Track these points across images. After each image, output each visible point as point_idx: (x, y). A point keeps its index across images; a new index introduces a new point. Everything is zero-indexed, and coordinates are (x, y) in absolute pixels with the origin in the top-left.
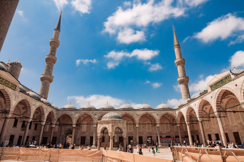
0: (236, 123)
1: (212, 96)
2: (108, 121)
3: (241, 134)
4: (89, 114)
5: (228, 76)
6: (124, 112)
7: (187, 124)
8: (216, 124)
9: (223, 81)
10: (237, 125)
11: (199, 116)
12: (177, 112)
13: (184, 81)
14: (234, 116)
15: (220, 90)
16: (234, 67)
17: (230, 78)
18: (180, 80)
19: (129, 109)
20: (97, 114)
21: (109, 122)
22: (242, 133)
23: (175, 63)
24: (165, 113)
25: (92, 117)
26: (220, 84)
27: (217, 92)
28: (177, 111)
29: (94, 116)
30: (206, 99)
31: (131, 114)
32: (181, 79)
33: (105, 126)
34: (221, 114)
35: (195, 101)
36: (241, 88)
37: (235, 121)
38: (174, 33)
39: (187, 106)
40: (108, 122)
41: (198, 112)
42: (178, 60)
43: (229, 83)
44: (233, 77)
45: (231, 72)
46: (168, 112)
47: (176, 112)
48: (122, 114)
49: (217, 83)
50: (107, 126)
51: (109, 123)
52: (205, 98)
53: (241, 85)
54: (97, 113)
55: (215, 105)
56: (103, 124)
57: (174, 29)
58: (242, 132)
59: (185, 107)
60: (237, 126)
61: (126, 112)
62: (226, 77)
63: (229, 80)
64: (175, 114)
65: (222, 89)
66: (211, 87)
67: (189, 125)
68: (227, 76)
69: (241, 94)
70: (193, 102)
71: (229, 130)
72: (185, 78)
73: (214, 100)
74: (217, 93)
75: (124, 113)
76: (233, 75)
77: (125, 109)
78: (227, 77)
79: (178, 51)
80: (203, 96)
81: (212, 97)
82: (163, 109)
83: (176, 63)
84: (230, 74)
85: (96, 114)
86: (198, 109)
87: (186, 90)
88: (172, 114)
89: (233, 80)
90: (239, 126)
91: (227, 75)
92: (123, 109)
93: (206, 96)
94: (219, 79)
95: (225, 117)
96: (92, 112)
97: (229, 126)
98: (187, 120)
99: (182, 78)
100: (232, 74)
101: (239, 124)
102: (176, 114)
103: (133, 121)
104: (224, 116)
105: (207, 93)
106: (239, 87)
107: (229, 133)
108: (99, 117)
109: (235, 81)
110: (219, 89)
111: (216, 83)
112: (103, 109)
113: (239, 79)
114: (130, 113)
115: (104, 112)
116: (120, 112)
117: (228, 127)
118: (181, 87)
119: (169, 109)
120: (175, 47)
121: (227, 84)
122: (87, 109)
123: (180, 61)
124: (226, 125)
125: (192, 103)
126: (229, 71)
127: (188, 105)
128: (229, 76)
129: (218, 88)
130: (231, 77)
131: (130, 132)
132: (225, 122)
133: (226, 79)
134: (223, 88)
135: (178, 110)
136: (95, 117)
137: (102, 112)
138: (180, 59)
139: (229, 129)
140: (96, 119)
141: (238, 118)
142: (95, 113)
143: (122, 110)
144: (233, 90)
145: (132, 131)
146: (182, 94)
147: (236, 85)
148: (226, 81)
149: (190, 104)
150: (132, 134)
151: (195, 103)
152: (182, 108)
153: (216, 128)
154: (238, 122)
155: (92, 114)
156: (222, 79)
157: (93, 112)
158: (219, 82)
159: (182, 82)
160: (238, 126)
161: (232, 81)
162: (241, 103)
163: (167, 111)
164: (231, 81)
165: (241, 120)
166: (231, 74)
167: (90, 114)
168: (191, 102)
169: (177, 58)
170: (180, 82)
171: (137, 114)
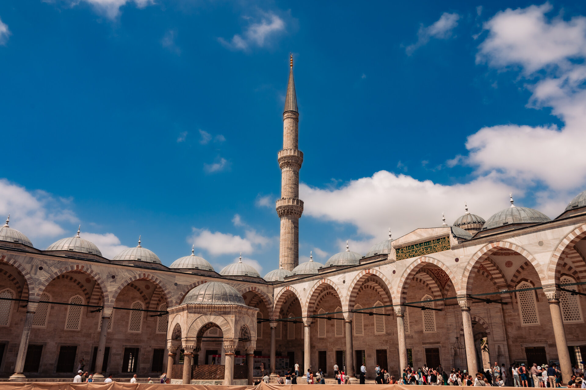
0: (410, 331)
1: (395, 269)
2: (225, 308)
3: (417, 354)
4: (15, 262)
5: (444, 238)
6: (139, 272)
7: (306, 325)
8: (365, 329)
9: (429, 245)
10: (413, 334)
11: (349, 309)
12: (278, 291)
13: (293, 211)
14: (410, 317)
15: (419, 262)
16: (443, 219)
17: (447, 242)
18: (285, 207)
19: (154, 266)
20: (44, 266)
21: (227, 310)
22: (418, 351)
23: (279, 157)
24: (249, 288)
25: (27, 277)
26: (422, 250)
27: (410, 263)
28: (277, 287)
29: (35, 274)
30: (378, 273)
31: (160, 282)
32: (286, 204)
33: (211, 321)
34: (405, 311)
35: (345, 273)
36: (466, 267)
37: (411, 326)
38: (291, 76)
39: (316, 281)
40: (222, 310)
41: (348, 298)
42: (289, 151)
43: (442, 252)
44: (454, 242)
45: (452, 232)
46: (255, 288)
47: (274, 289)
48: (131, 279)
49: (416, 245)
50: (219, 321)
51: (226, 313)
52: (377, 271)
53: (468, 261)
54: (46, 263)
55: (400, 290)
56: (205, 314)
57: (292, 66)
58: (419, 349)
59: (308, 281)
60: (412, 337)
61: (144, 274)
62: (439, 239)
63: (445, 246)
64: (270, 295)
65: (423, 259)
66: (398, 249)
67: (309, 326)
68: (441, 236)
69: (462, 279)
70: (339, 274)
71: (393, 344)
72: (297, 203)
73: (399, 278)
74: (409, 266)
75: (140, 275)
76: (456, 239)
77: (140, 264)
78: (442, 239)
79: (291, 128)
80: (371, 264)
81: (394, 272)
82: (244, 278)
83: (282, 158)
84: (449, 235)
85: (41, 268)
86: (350, 293)
87: (293, 235)
88: (265, 294)
89: (454, 248)
90: (416, 336)
91: (443, 236)
92: (137, 263)
93: (381, 266)
94: (423, 238)
95: (389, 315)
96: (27, 259)
97: (394, 335)
98: (309, 314)
99: (291, 204)
100: (454, 237)
101: (416, 332)
102: (273, 295)
103: (147, 301)
104: (388, 313)
105: (386, 261)
106: (462, 265)
107: (390, 351)
108: (51, 277)
109: (456, 251)
110: (418, 259)
111: (413, 246)
112: (71, 254)
113: (465, 248)
114: (157, 279)
115: (72, 263)
116: (127, 270)
117: (390, 336)
118: (284, 224)
119: (257, 280)
120: (286, 115)
121: (436, 253)
122: (8, 244)
123: (293, 156)
124: (387, 333)
125: (334, 275)
126: (450, 228)
127: (322, 278)
128: (446, 238)
129: (414, 256)
130: (449, 242)
131: (132, 334)
132: (386, 327)
133: (438, 243)
134: (427, 258)
135: (282, 286)
136: (36, 277)
137: (66, 263)
138: (295, 151)
139: (392, 342)
140: (40, 283)
141: (416, 321)
142: (39, 262)
143: (132, 265)
144: (447, 267)
145: (140, 332)
146: (281, 243)
147: (457, 260)
148: (438, 246)
149: (328, 276)
150: (137, 342)
151: (345, 277)
152: (300, 282)
153: (362, 337)
154: (416, 328)
155: (28, 267)
156: (427, 241)
157: (33, 258)
158: (420, 244)
159: (288, 212)
160: (414, 337)
161: (451, 250)
162: (459, 295)
163: (254, 285)
164: (448, 249)
165: (422, 326)
166: (451, 236)
167: (20, 265)
168: (332, 273)
169: (285, 146)
170: (284, 211)
171: (176, 284)
